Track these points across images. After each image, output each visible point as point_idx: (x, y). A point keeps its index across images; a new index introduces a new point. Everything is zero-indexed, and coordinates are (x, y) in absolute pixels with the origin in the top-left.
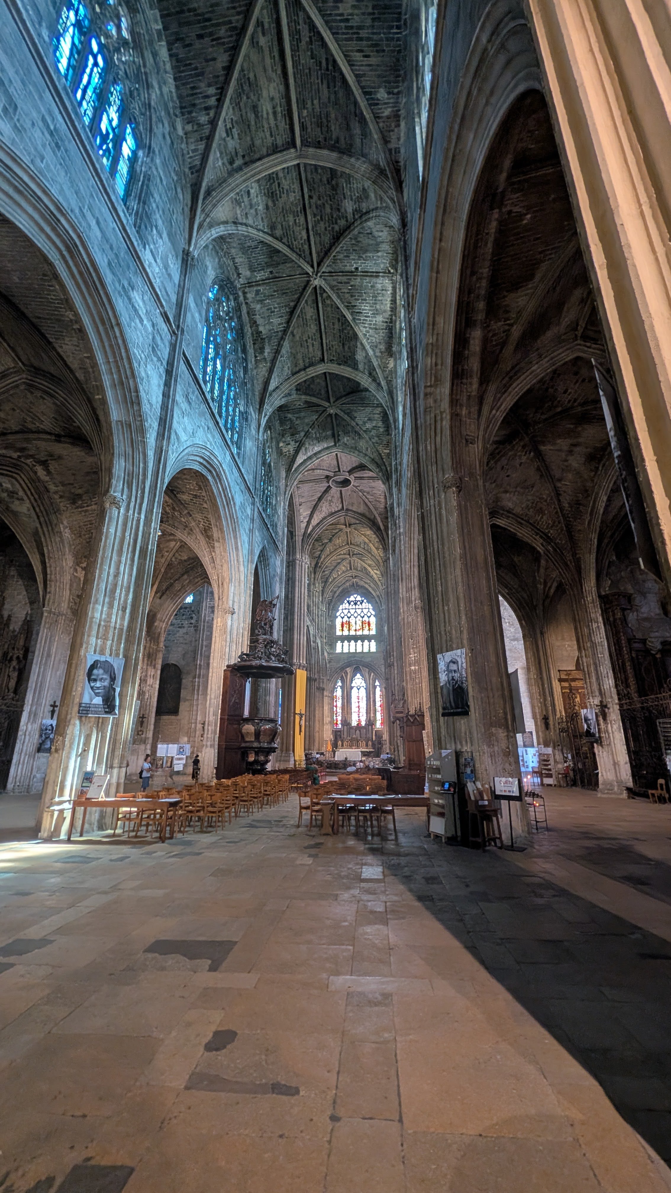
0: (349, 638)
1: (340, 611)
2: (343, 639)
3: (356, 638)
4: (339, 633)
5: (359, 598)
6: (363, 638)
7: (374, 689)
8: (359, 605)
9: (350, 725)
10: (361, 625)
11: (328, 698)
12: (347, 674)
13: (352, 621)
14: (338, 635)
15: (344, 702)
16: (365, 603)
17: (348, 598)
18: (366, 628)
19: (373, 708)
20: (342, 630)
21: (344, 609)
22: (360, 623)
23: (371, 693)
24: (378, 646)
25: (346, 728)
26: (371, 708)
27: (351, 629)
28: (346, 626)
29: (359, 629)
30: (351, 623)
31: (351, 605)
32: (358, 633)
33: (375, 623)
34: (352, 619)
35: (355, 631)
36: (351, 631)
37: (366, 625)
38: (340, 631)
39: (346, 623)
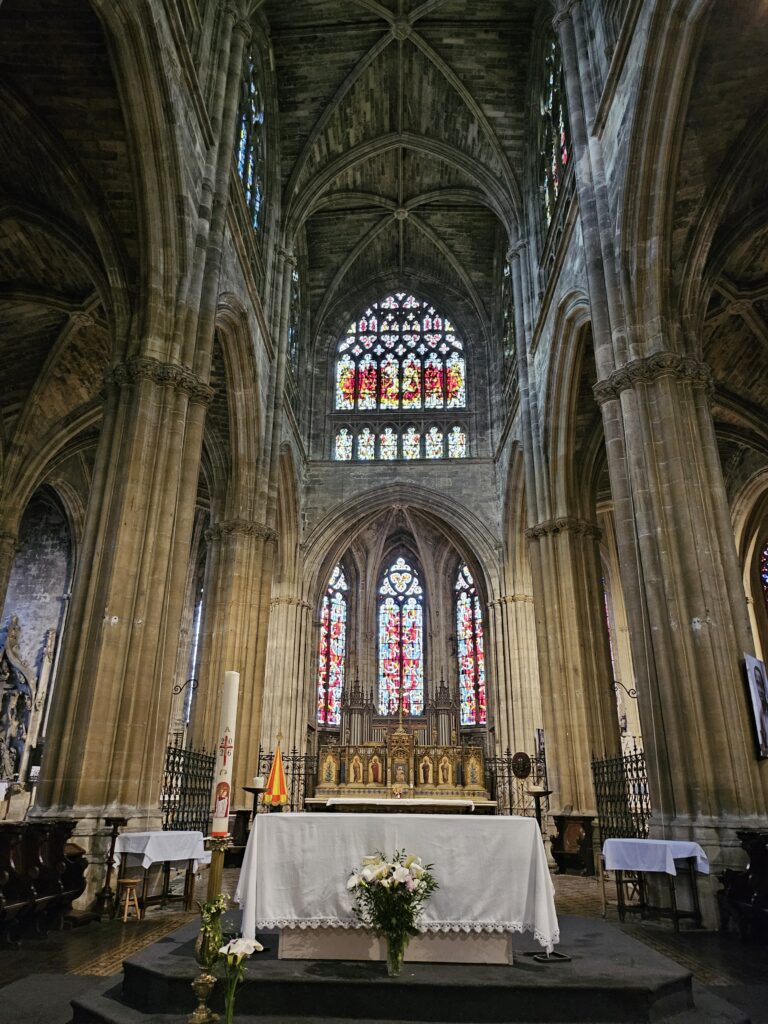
1: (351, 340)
5: (412, 303)
7: (450, 601)
8: (411, 323)
9: (374, 711)
10: (417, 380)
11: (299, 608)
12: (367, 552)
13: (389, 370)
14: (340, 411)
15: (355, 642)
16: (433, 317)
17: (381, 299)
18: (435, 390)
19: (448, 662)
20: (356, 396)
21: (364, 333)
22: (416, 376)
23: (442, 613)
24: (474, 443)
25: (356, 719)
26: (444, 663)
27: (386, 392)
28: (371, 384)
29: (410, 393)
30: (385, 374)
31: (385, 323)
32: (407, 405)
33: (463, 374)
34: (389, 364)
35: (397, 398)
36: (386, 400)
37: (435, 380)
38: (349, 398)
39: (368, 375)
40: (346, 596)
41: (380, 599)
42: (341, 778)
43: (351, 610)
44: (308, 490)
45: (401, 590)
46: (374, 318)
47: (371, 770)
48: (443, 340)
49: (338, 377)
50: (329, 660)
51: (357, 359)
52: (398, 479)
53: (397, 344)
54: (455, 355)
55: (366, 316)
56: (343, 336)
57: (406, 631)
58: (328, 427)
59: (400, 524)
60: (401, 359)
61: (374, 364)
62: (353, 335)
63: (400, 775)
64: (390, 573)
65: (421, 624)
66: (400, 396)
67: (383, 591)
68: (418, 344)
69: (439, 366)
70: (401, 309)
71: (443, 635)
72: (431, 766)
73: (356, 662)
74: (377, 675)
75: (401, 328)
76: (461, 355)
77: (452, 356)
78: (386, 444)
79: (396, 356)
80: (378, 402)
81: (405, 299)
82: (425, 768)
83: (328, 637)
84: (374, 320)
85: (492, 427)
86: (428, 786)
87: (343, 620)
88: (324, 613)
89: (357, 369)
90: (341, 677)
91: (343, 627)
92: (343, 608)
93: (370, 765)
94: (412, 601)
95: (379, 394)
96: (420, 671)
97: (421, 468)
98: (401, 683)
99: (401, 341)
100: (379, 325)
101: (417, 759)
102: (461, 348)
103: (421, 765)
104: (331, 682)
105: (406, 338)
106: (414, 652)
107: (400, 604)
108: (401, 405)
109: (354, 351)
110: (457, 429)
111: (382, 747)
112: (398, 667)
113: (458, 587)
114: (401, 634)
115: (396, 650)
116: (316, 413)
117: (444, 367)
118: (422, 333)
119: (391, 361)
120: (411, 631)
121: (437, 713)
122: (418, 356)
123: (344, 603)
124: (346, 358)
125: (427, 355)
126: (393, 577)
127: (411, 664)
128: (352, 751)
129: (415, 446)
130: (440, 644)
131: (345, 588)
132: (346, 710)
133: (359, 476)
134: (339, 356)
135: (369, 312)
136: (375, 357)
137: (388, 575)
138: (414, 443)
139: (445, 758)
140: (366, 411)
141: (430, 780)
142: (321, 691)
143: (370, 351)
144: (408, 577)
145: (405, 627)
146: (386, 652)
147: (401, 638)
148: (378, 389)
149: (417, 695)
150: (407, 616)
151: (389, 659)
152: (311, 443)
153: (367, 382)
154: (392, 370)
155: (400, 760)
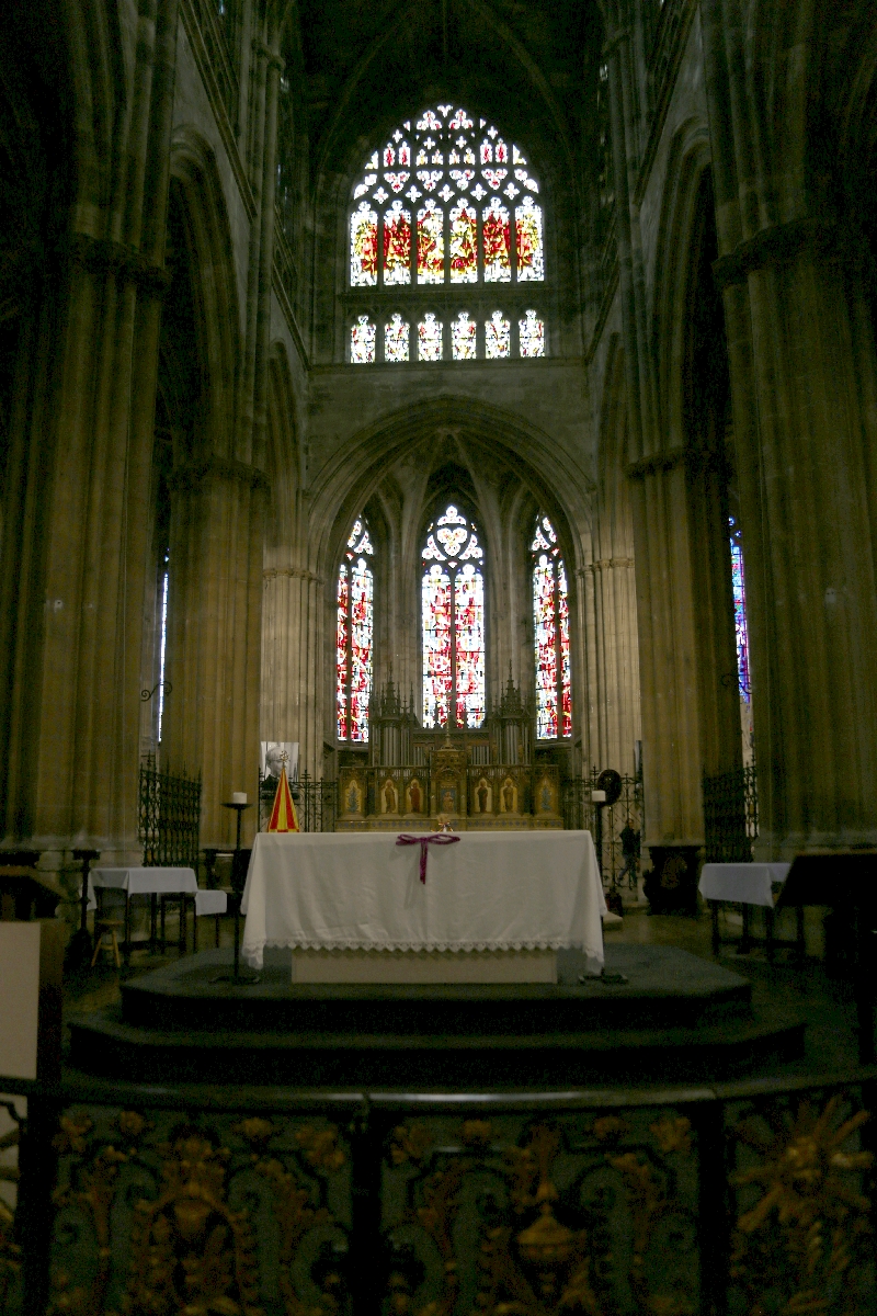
0: (412, 302)
1: (371, 180)
2: (381, 303)
3: (447, 302)
4: (360, 277)
5: (462, 121)
6: (481, 301)
7: (523, 569)
8: (461, 152)
9: (414, 722)
10: (471, 240)
11: (305, 582)
12: (402, 499)
13: (427, 224)
14: (357, 288)
15: (387, 630)
16: (493, 143)
17: (415, 116)
18: (498, 254)
19: (519, 654)
20: (380, 265)
21: (391, 169)
22: (470, 233)
23: (512, 586)
24: (557, 334)
25: (391, 733)
26: (513, 656)
27: (426, 256)
28: (401, 245)
29: (461, 259)
30: (423, 230)
31: (422, 152)
32: (457, 277)
33: (540, 230)
34: (428, 215)
35: (441, 267)
36: (425, 270)
37: (498, 240)
38: (370, 268)
39: (398, 232)
40: (373, 563)
41: (423, 567)
42: (370, 806)
43: (380, 584)
44: (312, 410)
45: (452, 553)
46: (405, 144)
47: (409, 798)
48: (511, 178)
49: (353, 236)
50: (350, 654)
51: (381, 209)
52: (444, 390)
53: (440, 185)
54: (528, 201)
55: (393, 141)
56: (360, 175)
57: (461, 611)
58: (339, 312)
59: (449, 457)
60: (447, 207)
61: (407, 215)
62: (373, 171)
63: (448, 798)
64: (437, 528)
65: (482, 603)
66: (446, 264)
67: (427, 554)
68: (472, 186)
69: (505, 219)
70: (445, 130)
71: (513, 616)
72: (489, 790)
73: (388, 657)
74: (420, 675)
75: (446, 159)
76: (538, 199)
77: (524, 202)
78: (426, 336)
79: (440, 203)
80: (414, 274)
81: (452, 115)
82: (483, 794)
83: (348, 623)
84: (405, 149)
85: (582, 311)
86: (485, 816)
87: (369, 596)
88: (342, 587)
89: (381, 221)
90: (368, 678)
91: (368, 608)
92: (369, 581)
93: (408, 791)
94: (469, 569)
95: (414, 262)
96: (481, 666)
97: (477, 373)
98: (452, 685)
99: (447, 180)
100: (414, 154)
101: (471, 782)
102: (536, 190)
103: (477, 790)
104: (355, 685)
105: (455, 174)
106: (472, 641)
107: (452, 573)
108: (447, 277)
109: (375, 197)
110: (531, 314)
111: (425, 768)
112: (449, 662)
113: (535, 548)
114: (453, 617)
115: (445, 637)
116: (321, 293)
117: (512, 217)
118: (478, 168)
119: (432, 211)
120: (467, 610)
121: (503, 723)
122: (472, 202)
123: (369, 573)
124: (365, 207)
125: (486, 202)
126: (441, 534)
127: (468, 659)
128: (382, 773)
129: (470, 339)
130: (508, 628)
131: (370, 552)
132: (376, 722)
133: (387, 387)
134: (353, 206)
135: (398, 136)
136: (407, 205)
137: (434, 532)
138: (468, 335)
139: (509, 780)
140: (398, 286)
141: (489, 807)
142: (341, 697)
143: (401, 196)
144: (462, 534)
145: (458, 605)
146: (432, 642)
147: (452, 622)
148: (413, 254)
149: (476, 701)
150: (461, 591)
151: (436, 652)
152: (315, 339)
153: (396, 243)
154: (434, 225)
155: (447, 784)
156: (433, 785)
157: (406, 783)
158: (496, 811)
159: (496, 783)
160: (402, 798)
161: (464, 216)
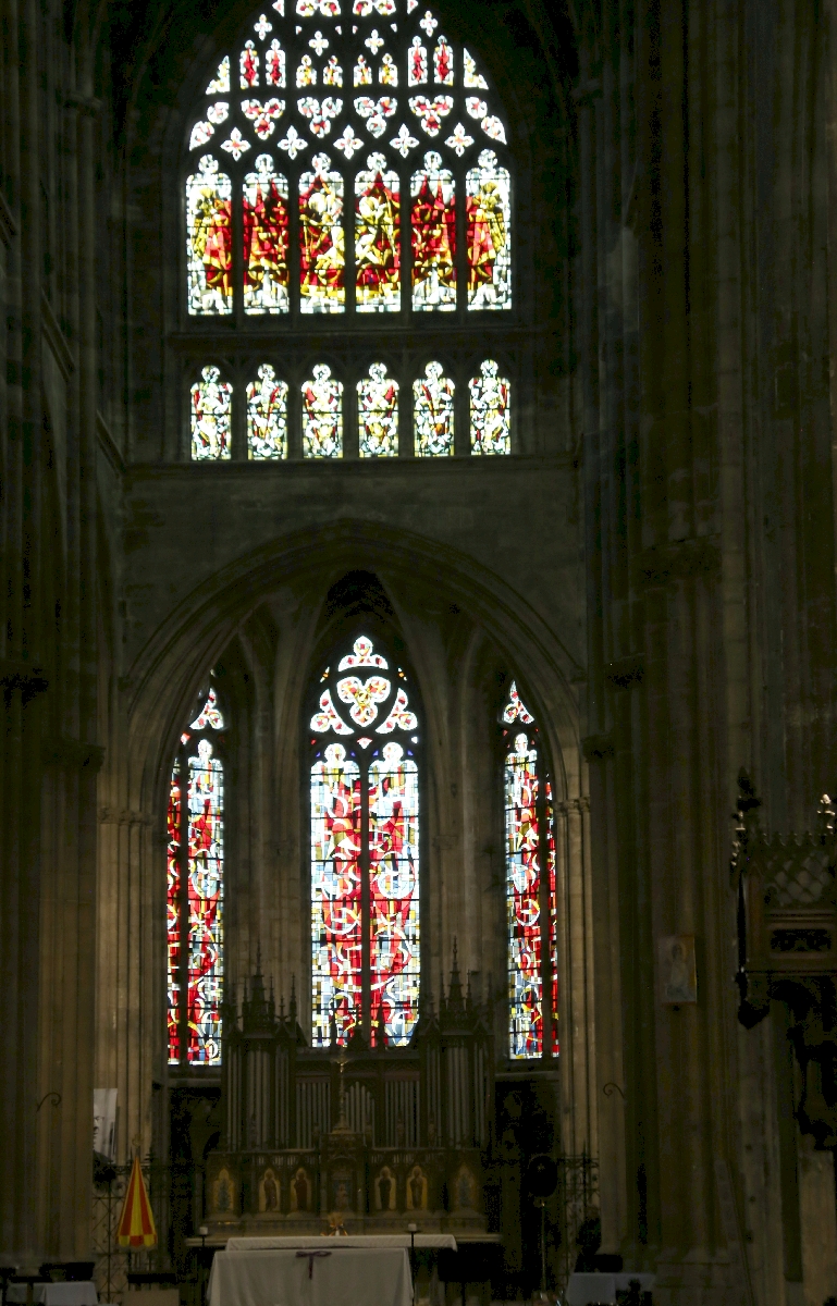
1: (218, 113)
7: (487, 753)
10: (391, 232)
11: (124, 828)
13: (318, 201)
14: (199, 318)
15: (250, 865)
18: (437, 259)
19: (479, 908)
22: (388, 219)
23: (466, 787)
24: (529, 411)
25: (259, 1061)
26: (469, 912)
27: (314, 262)
28: (273, 241)
29: (373, 268)
30: (312, 213)
31: (307, 60)
32: (367, 302)
33: (507, 214)
34: (318, 184)
35: (339, 284)
36: (313, 288)
37: (437, 233)
38: (220, 283)
39: (267, 217)
40: (224, 745)
41: (314, 746)
42: (245, 1203)
43: (235, 781)
44: (132, 540)
45: (364, 719)
46: (276, 43)
47: (294, 1191)
49: (191, 220)
50: (185, 912)
51: (237, 170)
52: (345, 510)
53: (338, 125)
54: (487, 158)
57: (378, 827)
58: (170, 366)
60: (349, 168)
61: (281, 184)
62: (219, 97)
63: (342, 1193)
64: (337, 676)
65: (415, 811)
66: (348, 278)
67: (318, 724)
68: (392, 131)
69: (448, 192)
70: (347, 21)
71: (468, 840)
72: (393, 1181)
73: (251, 913)
74: (307, 941)
77: (482, 161)
78: (316, 406)
79: (338, 163)
80: (295, 296)
82: (385, 1185)
86: (387, 1215)
87: (217, 806)
88: (173, 795)
89: (237, 193)
91: (214, 823)
93: (293, 1182)
94: (393, 751)
95: (295, 274)
96: (413, 927)
97: (397, 482)
99: (349, 117)
100: (293, 65)
101: (370, 1171)
103: (377, 1181)
105: (363, 106)
106: (399, 881)
107: (364, 759)
108: (351, 301)
109: (227, 146)
111: (312, 1154)
112: (357, 919)
113: (508, 719)
114: (364, 837)
115: (352, 876)
116: (139, 335)
117: (460, 191)
119: (325, 177)
120: (390, 826)
121: (444, 1044)
122: (394, 161)
124: (208, 164)
125: (415, 161)
126: (343, 687)
128: (261, 1161)
129: (388, 413)
130: (459, 862)
131: (219, 725)
132: (230, 1041)
133: (253, 506)
136: (283, 164)
138: (385, 405)
139: (417, 1168)
140: (267, 318)
141: (392, 1203)
144: (381, 687)
145: (375, 816)
146: (327, 883)
147: (365, 846)
148: (293, 256)
149: (404, 988)
150: (380, 790)
151: (334, 900)
152: (131, 419)
153: (263, 236)
154: (327, 204)
155: (342, 1174)
156: (324, 1177)
157: (290, 1173)
158: (401, 1207)
159: (402, 1172)
160: (285, 1193)
161: (378, 189)
